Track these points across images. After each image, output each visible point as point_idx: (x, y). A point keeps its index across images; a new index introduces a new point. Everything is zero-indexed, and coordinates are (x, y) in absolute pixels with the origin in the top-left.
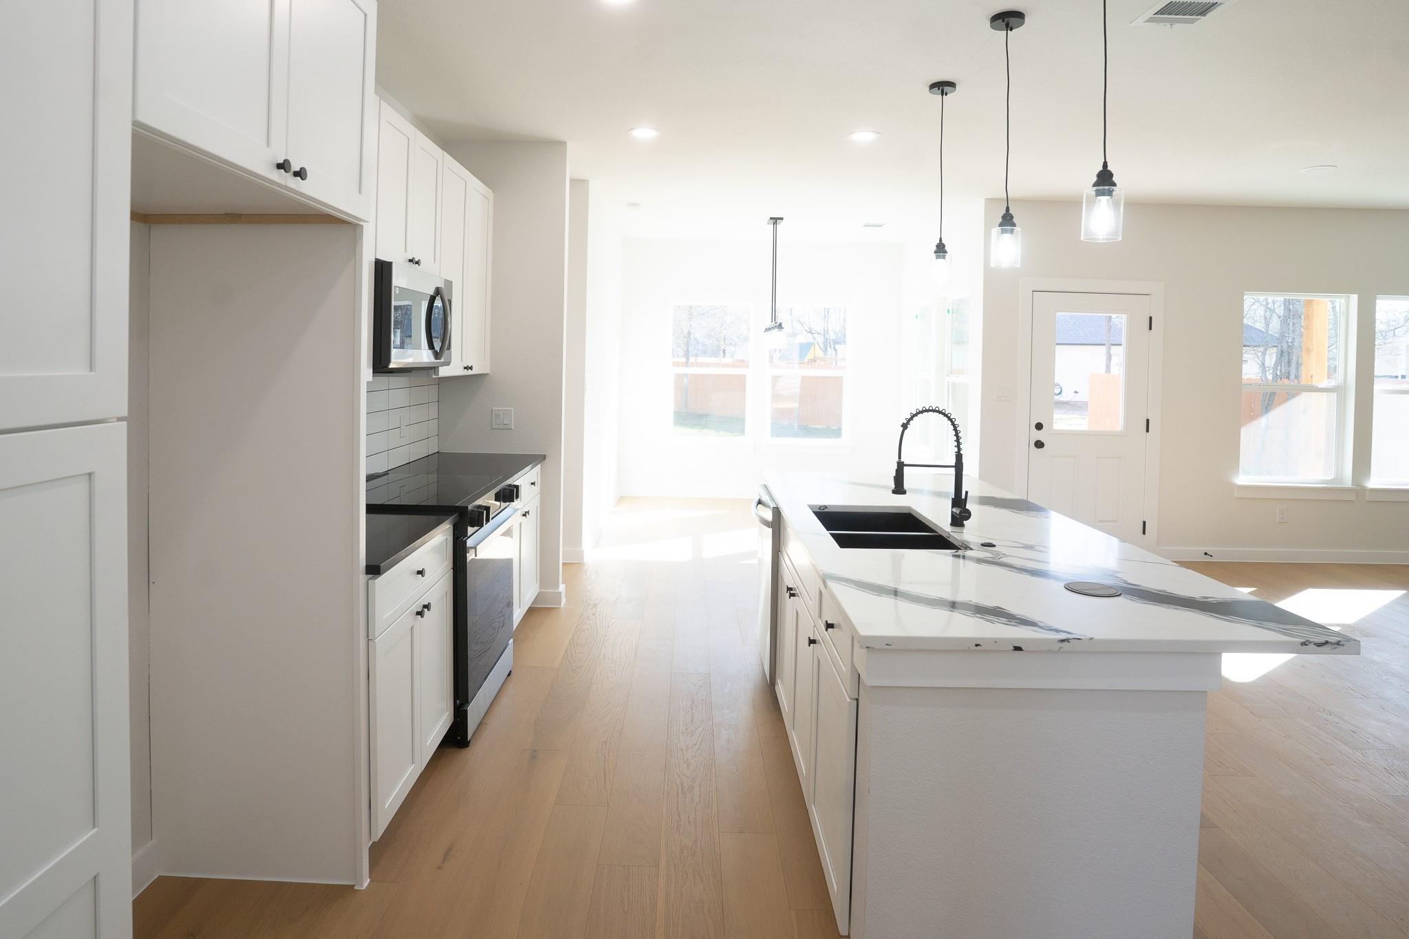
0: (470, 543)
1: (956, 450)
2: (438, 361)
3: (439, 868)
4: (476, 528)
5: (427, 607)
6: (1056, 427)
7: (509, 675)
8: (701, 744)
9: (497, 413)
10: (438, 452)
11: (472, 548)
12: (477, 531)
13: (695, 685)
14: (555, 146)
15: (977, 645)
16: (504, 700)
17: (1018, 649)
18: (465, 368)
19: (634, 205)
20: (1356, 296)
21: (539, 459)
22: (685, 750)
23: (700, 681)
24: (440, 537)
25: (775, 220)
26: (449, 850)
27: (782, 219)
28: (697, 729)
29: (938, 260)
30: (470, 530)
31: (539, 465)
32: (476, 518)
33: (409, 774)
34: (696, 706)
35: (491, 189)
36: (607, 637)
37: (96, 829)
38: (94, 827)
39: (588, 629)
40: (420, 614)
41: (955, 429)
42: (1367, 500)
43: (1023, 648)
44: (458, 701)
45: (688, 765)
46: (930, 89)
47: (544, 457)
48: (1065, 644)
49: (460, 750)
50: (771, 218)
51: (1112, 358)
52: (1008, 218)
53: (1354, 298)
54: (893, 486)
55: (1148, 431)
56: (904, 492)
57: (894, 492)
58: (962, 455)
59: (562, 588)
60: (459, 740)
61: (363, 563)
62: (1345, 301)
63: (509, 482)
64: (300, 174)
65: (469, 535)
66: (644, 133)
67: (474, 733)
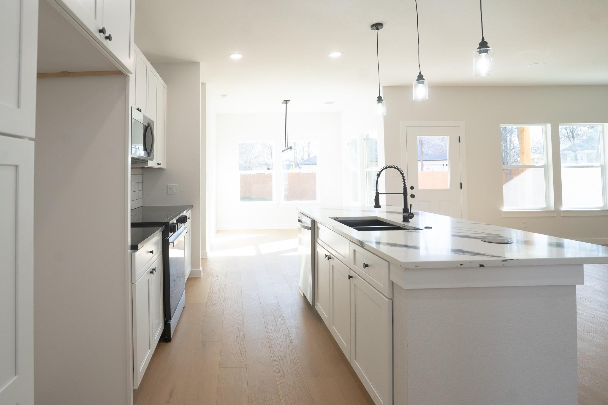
0: (170, 240)
1: (404, 185)
2: (149, 157)
3: (168, 402)
4: (173, 233)
5: (154, 269)
6: (420, 187)
7: (184, 308)
8: (284, 336)
9: (170, 186)
10: (142, 206)
11: (172, 242)
12: (173, 234)
13: (273, 309)
14: (195, 64)
15: (461, 265)
16: (184, 320)
17: (482, 266)
18: (158, 164)
19: (224, 95)
20: (550, 124)
21: (190, 207)
22: (277, 339)
23: (275, 307)
24: (156, 238)
25: (286, 102)
26: (171, 392)
27: (289, 101)
28: (280, 329)
29: (379, 104)
30: (170, 234)
31: (190, 210)
32: (173, 228)
33: (148, 354)
34: (277, 319)
35: (166, 84)
36: (226, 290)
37: (16, 377)
38: (16, 375)
39: (216, 286)
40: (152, 272)
41: (403, 176)
42: (562, 216)
43: (484, 265)
44: (166, 319)
45: (281, 346)
46: (371, 28)
47: (192, 206)
48: (505, 262)
49: (167, 343)
50: (284, 101)
51: (424, 166)
52: (421, 77)
53: (549, 125)
54: (374, 204)
55: (461, 188)
56: (380, 207)
57: (375, 207)
58: (406, 188)
59: (201, 268)
60: (166, 338)
61: (130, 244)
62: (545, 127)
63: (182, 214)
64: (109, 38)
65: (170, 236)
66: (236, 56)
67: (173, 335)
